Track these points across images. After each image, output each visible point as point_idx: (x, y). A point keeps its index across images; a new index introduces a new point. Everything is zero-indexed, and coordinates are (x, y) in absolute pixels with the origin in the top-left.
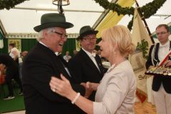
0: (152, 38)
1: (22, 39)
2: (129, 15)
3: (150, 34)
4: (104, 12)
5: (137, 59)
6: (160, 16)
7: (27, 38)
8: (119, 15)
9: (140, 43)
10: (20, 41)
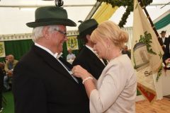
0: (155, 30)
1: (5, 42)
2: (125, 6)
3: (152, 25)
4: (95, 6)
5: (142, 54)
6: (156, 5)
7: (10, 39)
8: (113, 7)
9: (143, 35)
10: (3, 44)
